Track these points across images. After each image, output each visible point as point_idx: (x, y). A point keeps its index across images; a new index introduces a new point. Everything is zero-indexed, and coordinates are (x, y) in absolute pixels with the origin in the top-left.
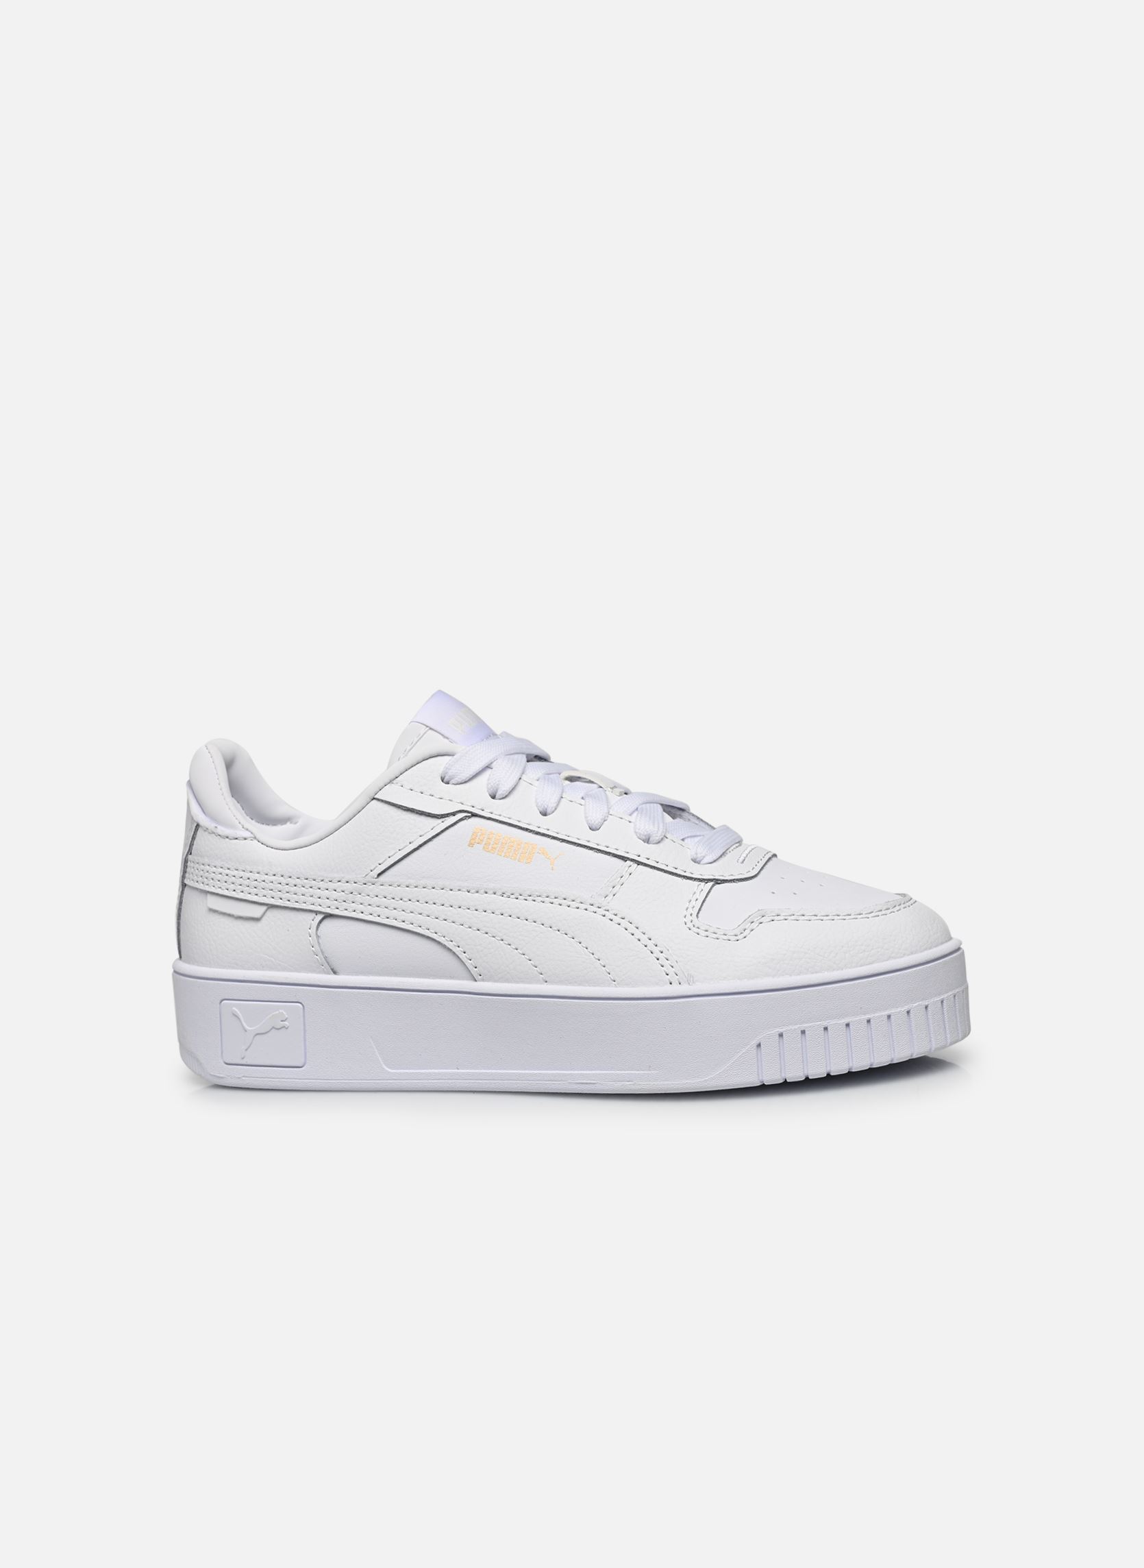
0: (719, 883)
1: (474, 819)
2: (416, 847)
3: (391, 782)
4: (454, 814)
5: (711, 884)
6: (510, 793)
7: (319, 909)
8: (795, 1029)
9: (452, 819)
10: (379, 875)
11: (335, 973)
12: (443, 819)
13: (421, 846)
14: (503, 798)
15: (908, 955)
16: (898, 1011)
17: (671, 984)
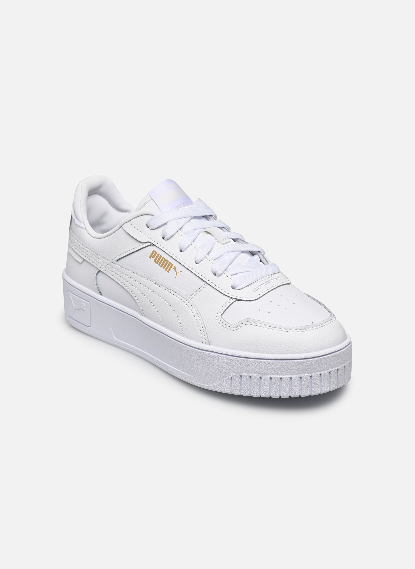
0: (238, 301)
1: (153, 247)
2: (131, 253)
3: (128, 221)
4: (147, 242)
5: (234, 300)
6: (169, 238)
7: (97, 267)
8: (247, 375)
9: (146, 245)
10: (117, 260)
11: (101, 294)
12: (143, 244)
13: (133, 253)
14: (167, 240)
15: (306, 353)
16: (296, 376)
17: (202, 342)
